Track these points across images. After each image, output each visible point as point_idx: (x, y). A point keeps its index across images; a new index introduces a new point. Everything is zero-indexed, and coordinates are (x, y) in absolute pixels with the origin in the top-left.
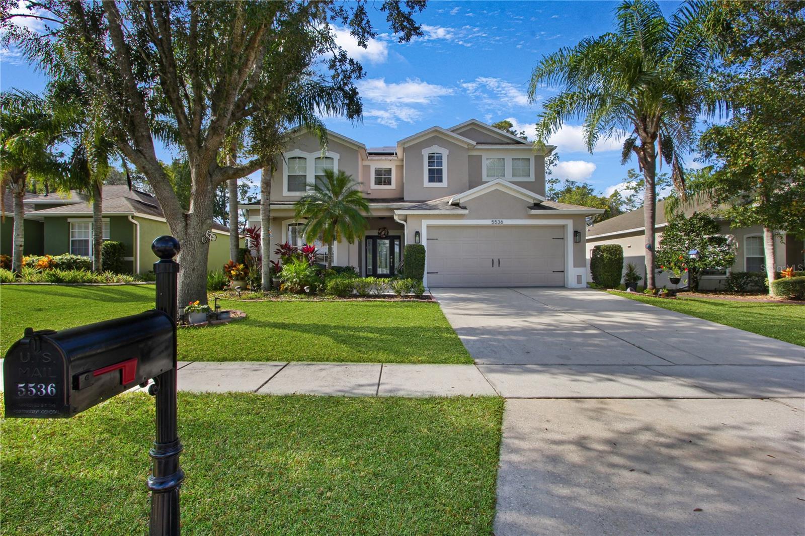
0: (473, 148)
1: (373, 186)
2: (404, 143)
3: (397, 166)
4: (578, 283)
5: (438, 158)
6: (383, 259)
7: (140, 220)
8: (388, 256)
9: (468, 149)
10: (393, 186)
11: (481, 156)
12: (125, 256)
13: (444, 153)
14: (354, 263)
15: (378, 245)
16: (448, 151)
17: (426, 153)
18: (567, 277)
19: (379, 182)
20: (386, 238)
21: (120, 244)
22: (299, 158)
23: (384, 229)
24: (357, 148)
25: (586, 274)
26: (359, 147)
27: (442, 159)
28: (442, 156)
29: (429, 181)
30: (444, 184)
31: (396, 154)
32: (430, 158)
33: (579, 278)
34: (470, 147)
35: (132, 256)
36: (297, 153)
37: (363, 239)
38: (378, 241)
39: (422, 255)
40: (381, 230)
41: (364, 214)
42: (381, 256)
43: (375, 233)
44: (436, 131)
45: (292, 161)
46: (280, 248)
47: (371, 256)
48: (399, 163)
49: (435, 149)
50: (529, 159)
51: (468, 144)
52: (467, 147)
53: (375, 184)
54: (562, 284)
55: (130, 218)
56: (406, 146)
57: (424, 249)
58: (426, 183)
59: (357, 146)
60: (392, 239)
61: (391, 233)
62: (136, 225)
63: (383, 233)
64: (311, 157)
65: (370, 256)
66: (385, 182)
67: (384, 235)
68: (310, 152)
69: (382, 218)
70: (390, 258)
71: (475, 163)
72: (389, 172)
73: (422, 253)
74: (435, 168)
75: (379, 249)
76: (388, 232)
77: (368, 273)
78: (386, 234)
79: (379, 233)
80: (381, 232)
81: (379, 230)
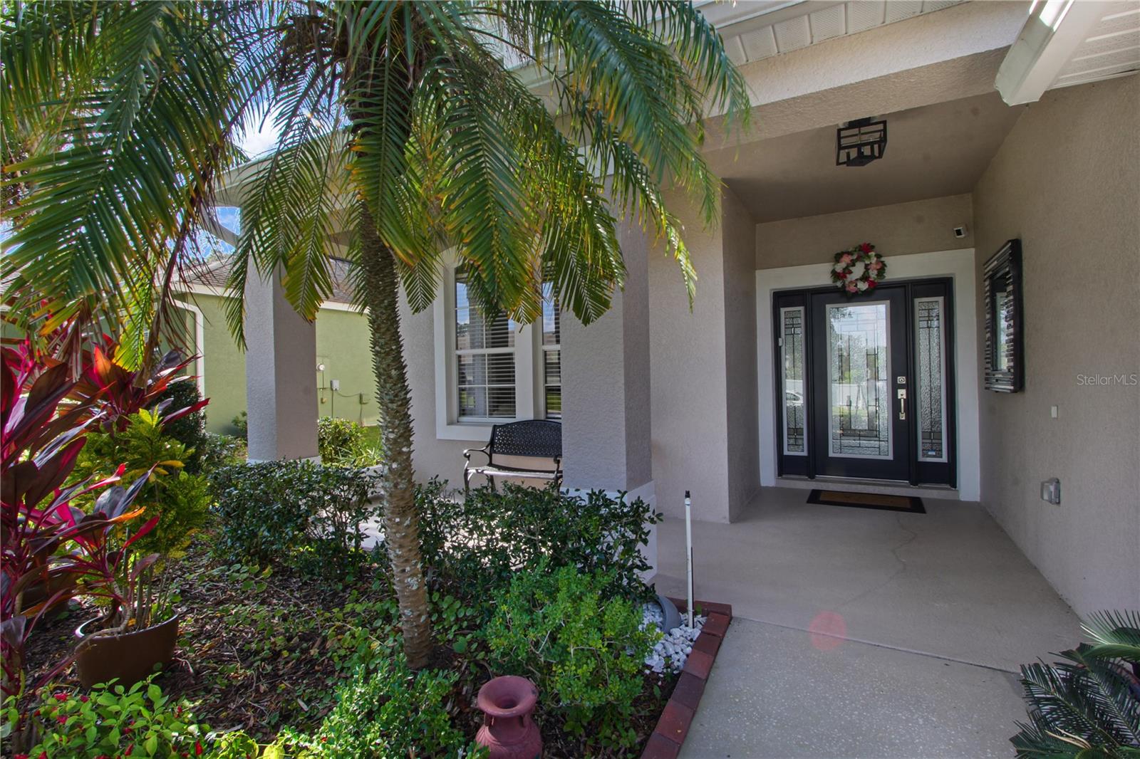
15: (831, 333)
20: (869, 295)
23: (863, 251)
37: (760, 307)
40: (846, 260)
43: (817, 275)
62: (194, 314)
63: (858, 270)
67: (865, 278)
77: (786, 452)
78: (873, 274)
79: (836, 275)
80: (847, 271)
81: (838, 258)
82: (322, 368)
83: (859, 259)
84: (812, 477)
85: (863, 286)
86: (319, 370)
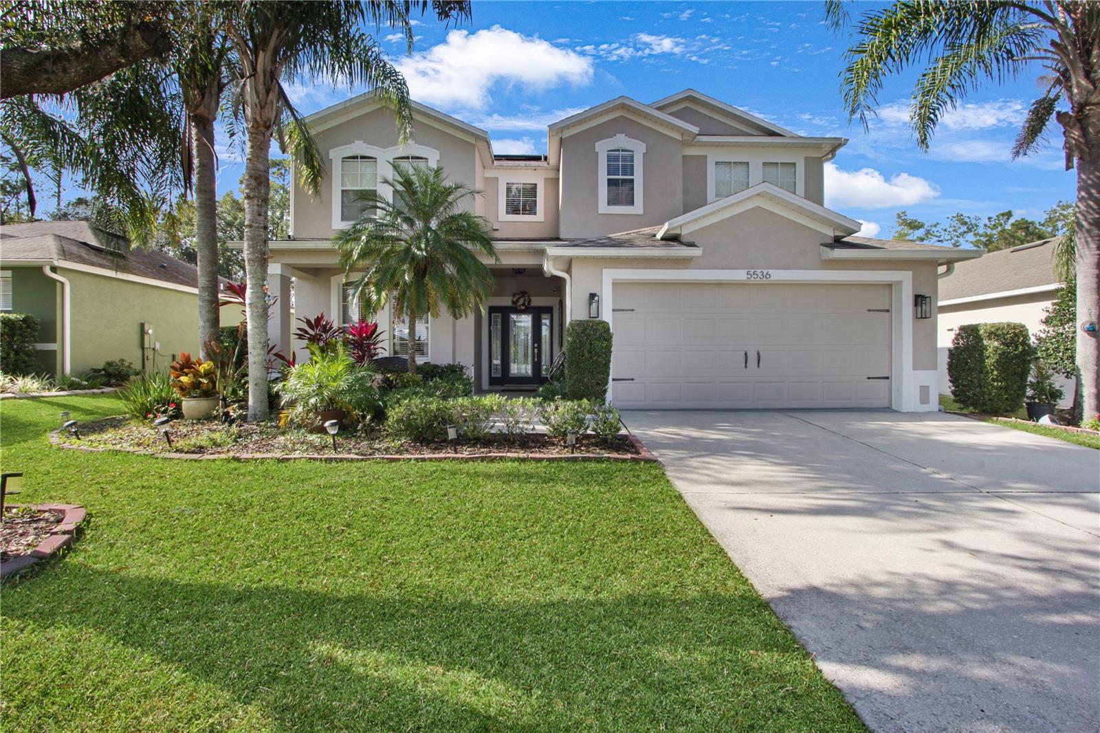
0: (690, 140)
1: (503, 216)
2: (563, 129)
3: (546, 180)
4: (922, 402)
5: (624, 159)
6: (521, 349)
7: (72, 275)
8: (530, 344)
9: (684, 144)
10: (540, 215)
11: (706, 157)
12: (36, 342)
13: (638, 149)
14: (466, 358)
15: (511, 324)
16: (644, 145)
17: (603, 148)
18: (899, 390)
19: (513, 209)
20: (525, 311)
21: (24, 320)
22: (362, 157)
23: (523, 294)
24: (472, 141)
25: (941, 383)
26: (477, 137)
27: (632, 161)
28: (632, 157)
29: (609, 204)
30: (638, 208)
31: (546, 158)
32: (609, 158)
33: (924, 390)
34: (685, 138)
35: (55, 341)
36: (359, 148)
37: (484, 312)
38: (514, 316)
39: (605, 344)
40: (517, 297)
41: (488, 261)
42: (516, 344)
43: (506, 301)
44: (623, 106)
45: (351, 163)
46: (305, 327)
47: (499, 343)
48: (551, 175)
49: (621, 141)
50: (794, 164)
51: (683, 132)
52: (680, 139)
53: (508, 213)
54: (885, 403)
55: (47, 271)
56: (566, 134)
57: (608, 330)
58: (603, 207)
59: (472, 134)
60: (537, 314)
61: (537, 301)
62: (62, 284)
63: (521, 301)
64: (385, 156)
65: (497, 345)
66: (524, 209)
67: (523, 304)
68: (384, 147)
69: (519, 272)
70: (534, 348)
71: (694, 171)
72: (532, 191)
73: (606, 340)
74: (621, 177)
75: (513, 331)
76: (530, 301)
77: (493, 376)
78: (526, 303)
79: (513, 302)
80: (517, 301)
81: (514, 295)
82: (150, 332)
83: (522, 297)
84: (503, 385)
85: (523, 308)
86: (148, 333)
